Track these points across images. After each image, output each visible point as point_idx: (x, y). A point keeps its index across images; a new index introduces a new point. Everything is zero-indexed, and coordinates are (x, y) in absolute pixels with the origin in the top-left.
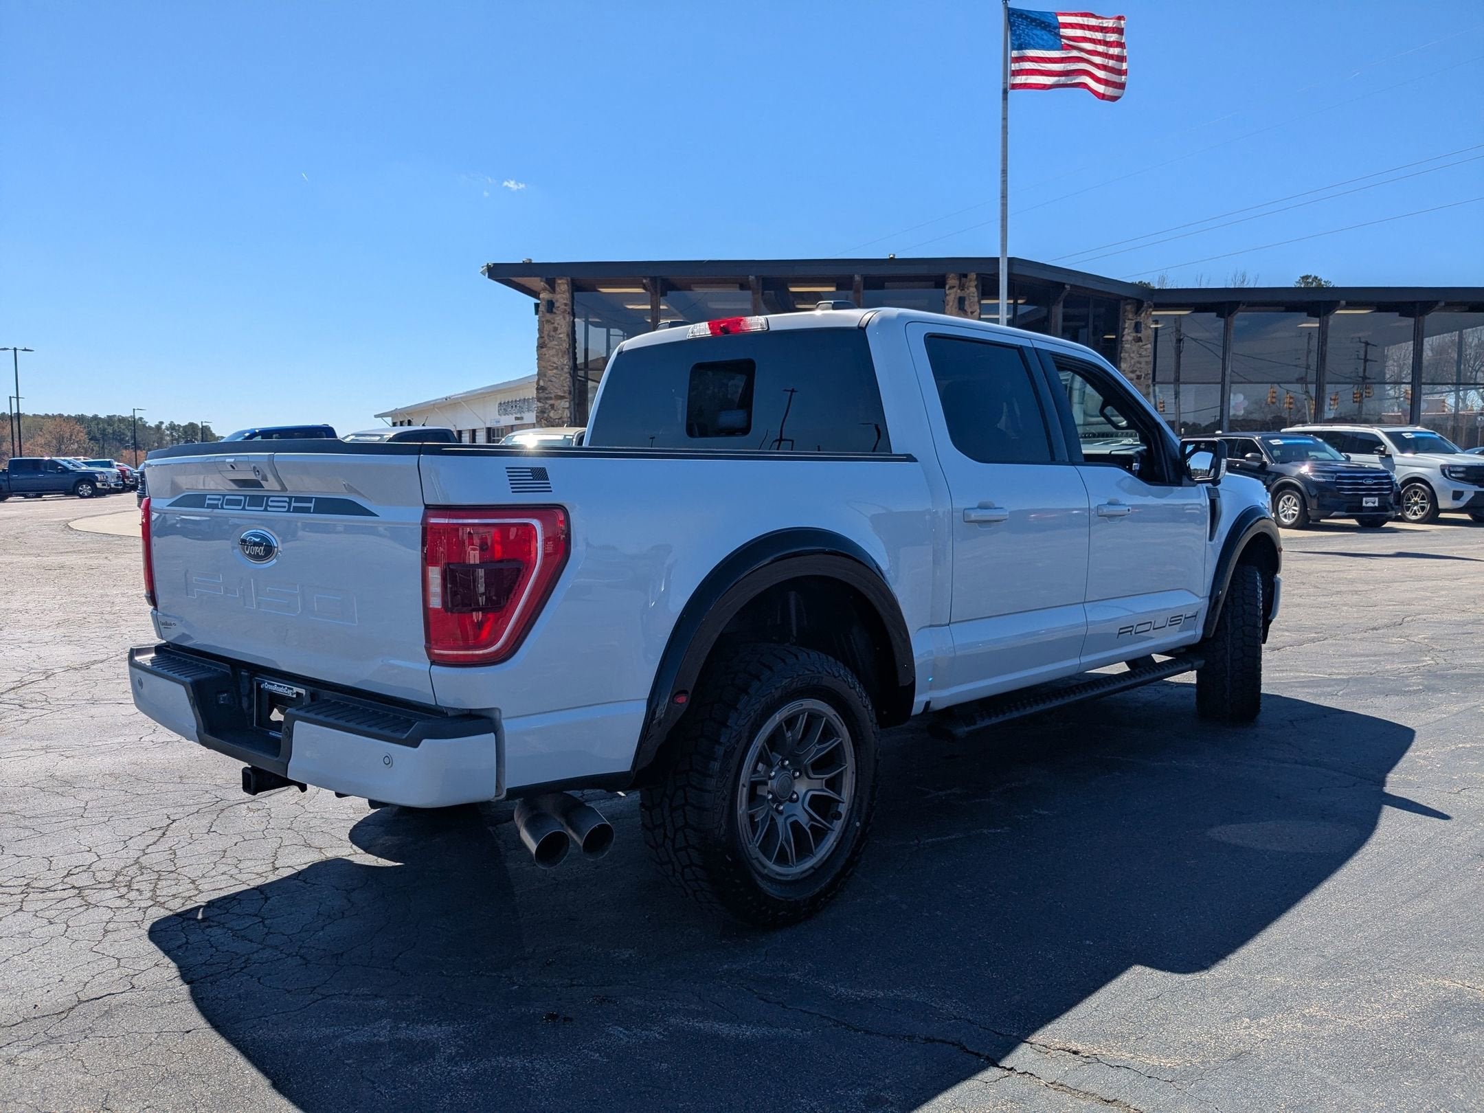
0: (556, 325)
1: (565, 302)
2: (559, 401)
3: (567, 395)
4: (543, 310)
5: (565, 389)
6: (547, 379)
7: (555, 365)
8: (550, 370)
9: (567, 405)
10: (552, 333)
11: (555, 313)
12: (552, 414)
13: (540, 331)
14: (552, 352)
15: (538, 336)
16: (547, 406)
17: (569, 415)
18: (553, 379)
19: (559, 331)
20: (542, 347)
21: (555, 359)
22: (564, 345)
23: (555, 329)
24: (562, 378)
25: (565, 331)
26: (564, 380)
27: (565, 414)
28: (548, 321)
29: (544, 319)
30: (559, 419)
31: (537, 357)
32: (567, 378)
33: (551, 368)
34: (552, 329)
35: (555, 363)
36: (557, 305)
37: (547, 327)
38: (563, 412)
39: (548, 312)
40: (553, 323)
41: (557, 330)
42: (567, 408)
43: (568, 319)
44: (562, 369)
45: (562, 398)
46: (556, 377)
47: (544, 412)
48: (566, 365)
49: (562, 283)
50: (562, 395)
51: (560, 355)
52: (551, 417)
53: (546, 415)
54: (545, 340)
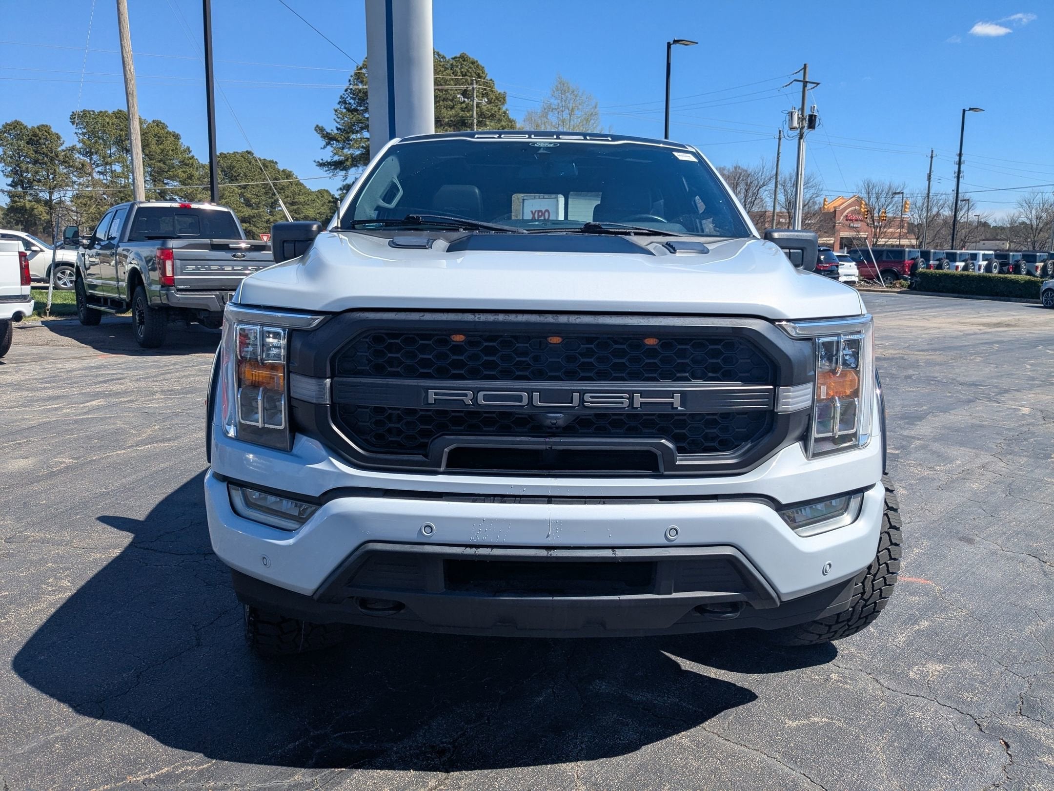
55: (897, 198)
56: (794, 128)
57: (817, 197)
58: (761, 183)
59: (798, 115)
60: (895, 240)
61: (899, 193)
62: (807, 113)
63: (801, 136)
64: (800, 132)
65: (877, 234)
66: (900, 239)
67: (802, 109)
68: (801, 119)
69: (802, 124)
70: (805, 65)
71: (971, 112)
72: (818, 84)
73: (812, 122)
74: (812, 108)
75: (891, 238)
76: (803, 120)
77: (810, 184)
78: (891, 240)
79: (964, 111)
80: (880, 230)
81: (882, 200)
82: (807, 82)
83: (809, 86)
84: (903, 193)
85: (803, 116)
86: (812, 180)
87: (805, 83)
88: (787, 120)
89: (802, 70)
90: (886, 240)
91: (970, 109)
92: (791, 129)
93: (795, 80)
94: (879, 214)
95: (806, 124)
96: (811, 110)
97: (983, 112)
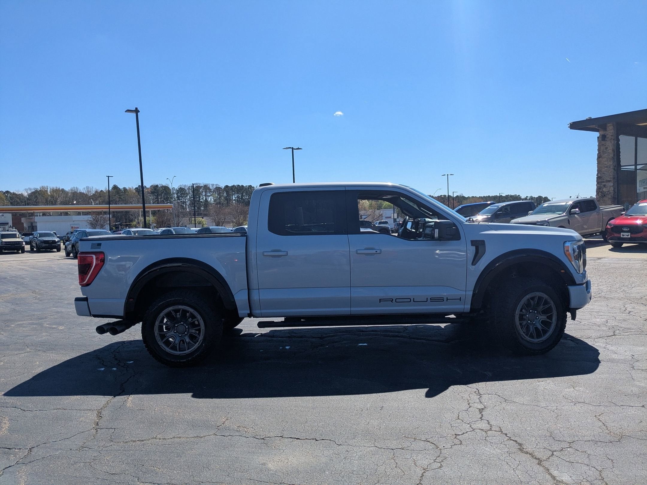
0: (607, 146)
1: (612, 134)
2: (608, 183)
3: (612, 179)
4: (600, 140)
5: (611, 176)
6: (602, 173)
7: (606, 166)
8: (603, 168)
9: (612, 184)
10: (605, 150)
11: (606, 140)
12: (604, 190)
13: (599, 150)
14: (605, 159)
15: (598, 152)
16: (602, 186)
17: (613, 189)
18: (605, 172)
19: (608, 149)
20: (600, 158)
21: (606, 163)
22: (611, 155)
23: (606, 148)
24: (609, 172)
25: (611, 148)
26: (611, 172)
27: (611, 189)
28: (603, 145)
29: (601, 144)
30: (607, 192)
31: (597, 163)
32: (612, 171)
33: (604, 167)
34: (605, 148)
35: (606, 165)
36: (607, 136)
37: (602, 148)
38: (610, 188)
39: (602, 140)
40: (605, 145)
41: (607, 148)
42: (612, 186)
43: (613, 142)
44: (610, 167)
45: (609, 181)
46: (606, 171)
47: (600, 189)
48: (611, 165)
49: (610, 126)
50: (610, 180)
51: (609, 161)
52: (604, 191)
53: (601, 190)
54: (601, 154)
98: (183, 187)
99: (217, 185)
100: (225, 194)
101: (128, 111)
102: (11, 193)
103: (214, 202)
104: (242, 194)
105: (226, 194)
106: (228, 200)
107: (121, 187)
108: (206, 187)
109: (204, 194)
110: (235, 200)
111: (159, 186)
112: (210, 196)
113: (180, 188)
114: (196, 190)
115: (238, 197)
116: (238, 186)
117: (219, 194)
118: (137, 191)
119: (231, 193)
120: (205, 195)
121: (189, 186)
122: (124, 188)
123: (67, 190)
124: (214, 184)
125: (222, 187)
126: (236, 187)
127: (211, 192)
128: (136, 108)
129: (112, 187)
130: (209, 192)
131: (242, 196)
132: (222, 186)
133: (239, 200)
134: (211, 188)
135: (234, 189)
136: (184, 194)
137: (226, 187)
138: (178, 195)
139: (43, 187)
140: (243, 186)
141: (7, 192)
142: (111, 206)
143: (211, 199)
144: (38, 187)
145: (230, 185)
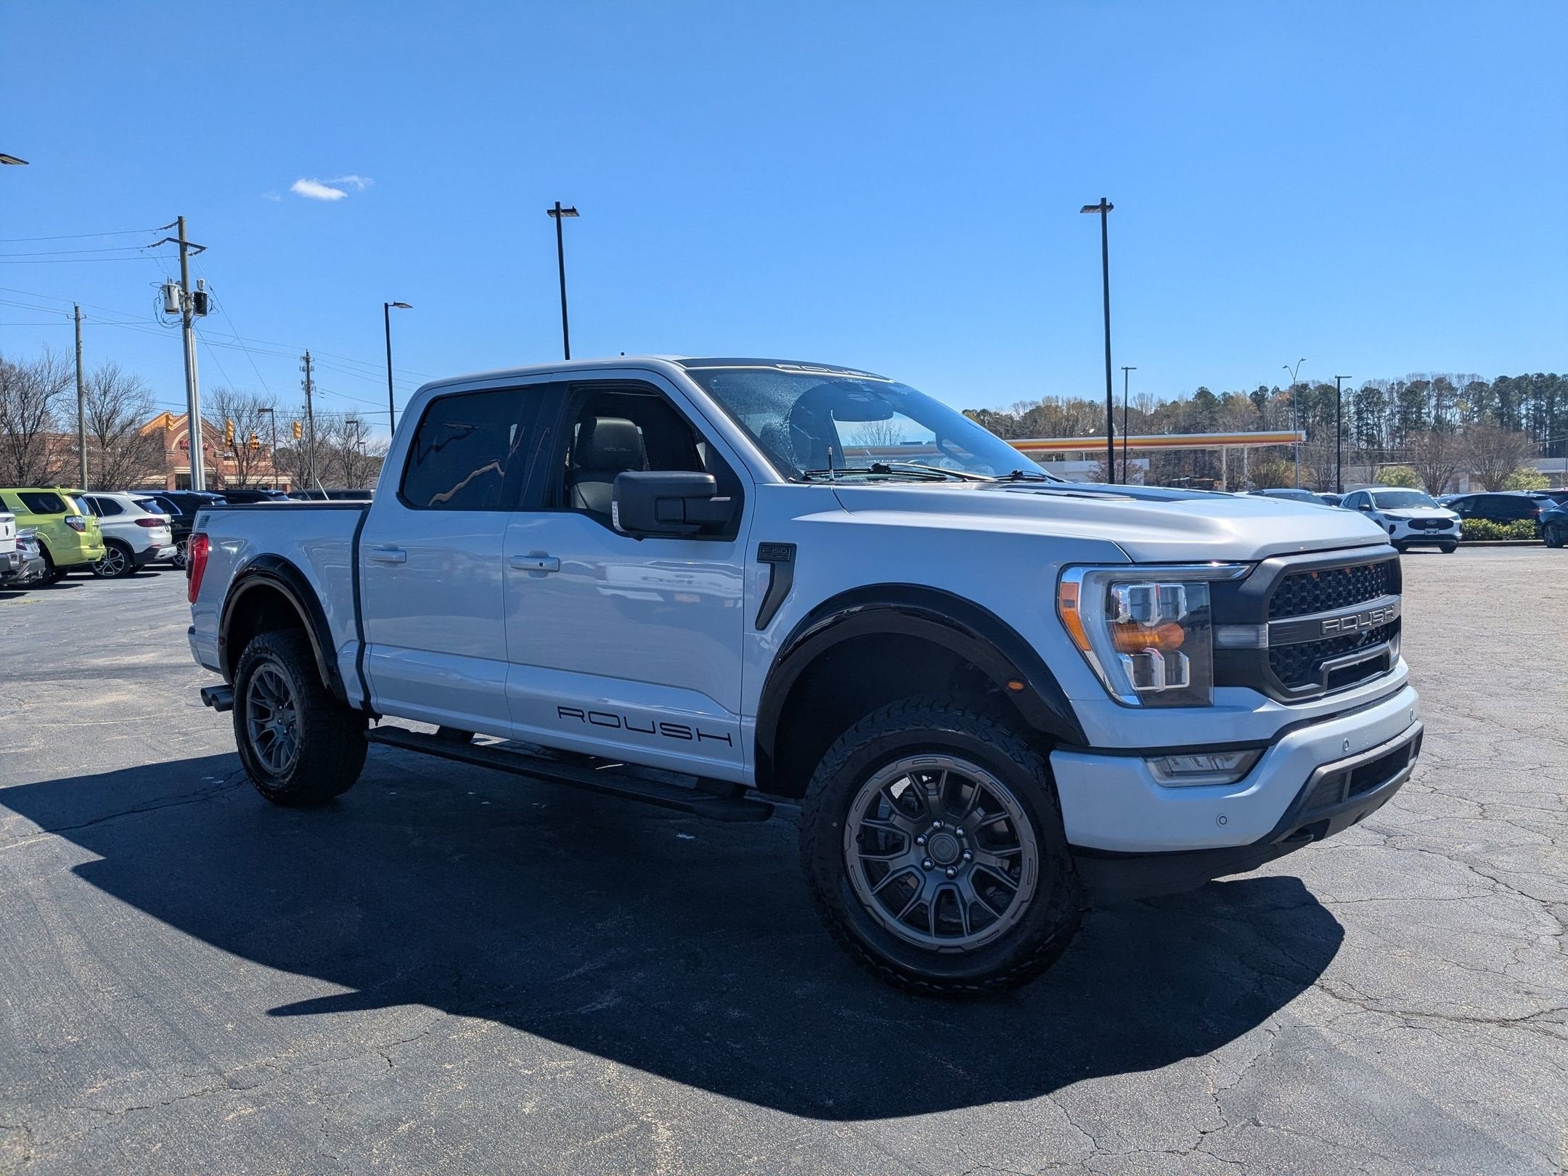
55: (267, 416)
56: (173, 311)
57: (145, 413)
58: (49, 388)
59: (179, 291)
60: (272, 478)
61: (267, 410)
62: (192, 289)
63: (187, 324)
64: (185, 316)
65: (244, 469)
66: (277, 476)
67: (184, 284)
68: (185, 297)
69: (186, 306)
70: (180, 218)
71: (396, 307)
72: (202, 248)
73: (200, 303)
74: (199, 283)
75: (265, 475)
76: (187, 299)
77: (134, 394)
78: (265, 478)
79: (387, 306)
80: (248, 463)
81: (245, 420)
82: (187, 244)
83: (190, 250)
84: (272, 410)
85: (186, 293)
86: (135, 386)
87: (184, 246)
88: (162, 298)
89: (176, 224)
90: (259, 478)
91: (395, 304)
92: (167, 311)
93: (169, 239)
94: (242, 439)
95: (192, 305)
96: (198, 286)
97: (411, 309)
98: (1374, 386)
99: (1473, 376)
100: (1497, 400)
101: (1088, 208)
102: (990, 414)
103: (1462, 422)
104: (1551, 399)
105: (1502, 401)
106: (1505, 417)
107: (1217, 393)
108: (1442, 386)
109: (1433, 402)
110: (1527, 416)
111: (1311, 386)
112: (1450, 407)
113: (1366, 389)
114: (1412, 394)
115: (1537, 408)
116: (1540, 375)
117: (1478, 402)
118: (1254, 401)
119: (1514, 395)
120: (1438, 406)
121: (1393, 384)
122: (1224, 394)
123: (1098, 403)
124: (1463, 376)
125: (1487, 381)
126: (1532, 380)
127: (1456, 395)
128: (1104, 200)
129: (1196, 393)
130: (1451, 397)
131: (1551, 404)
132: (1490, 378)
133: (1541, 416)
134: (1455, 384)
135: (1525, 385)
136: (1376, 404)
137: (1500, 381)
138: (1358, 409)
139: (1048, 397)
140: (1553, 377)
141: (984, 411)
142: (1129, 439)
143: (1454, 416)
144: (1040, 401)
145: (1513, 375)
